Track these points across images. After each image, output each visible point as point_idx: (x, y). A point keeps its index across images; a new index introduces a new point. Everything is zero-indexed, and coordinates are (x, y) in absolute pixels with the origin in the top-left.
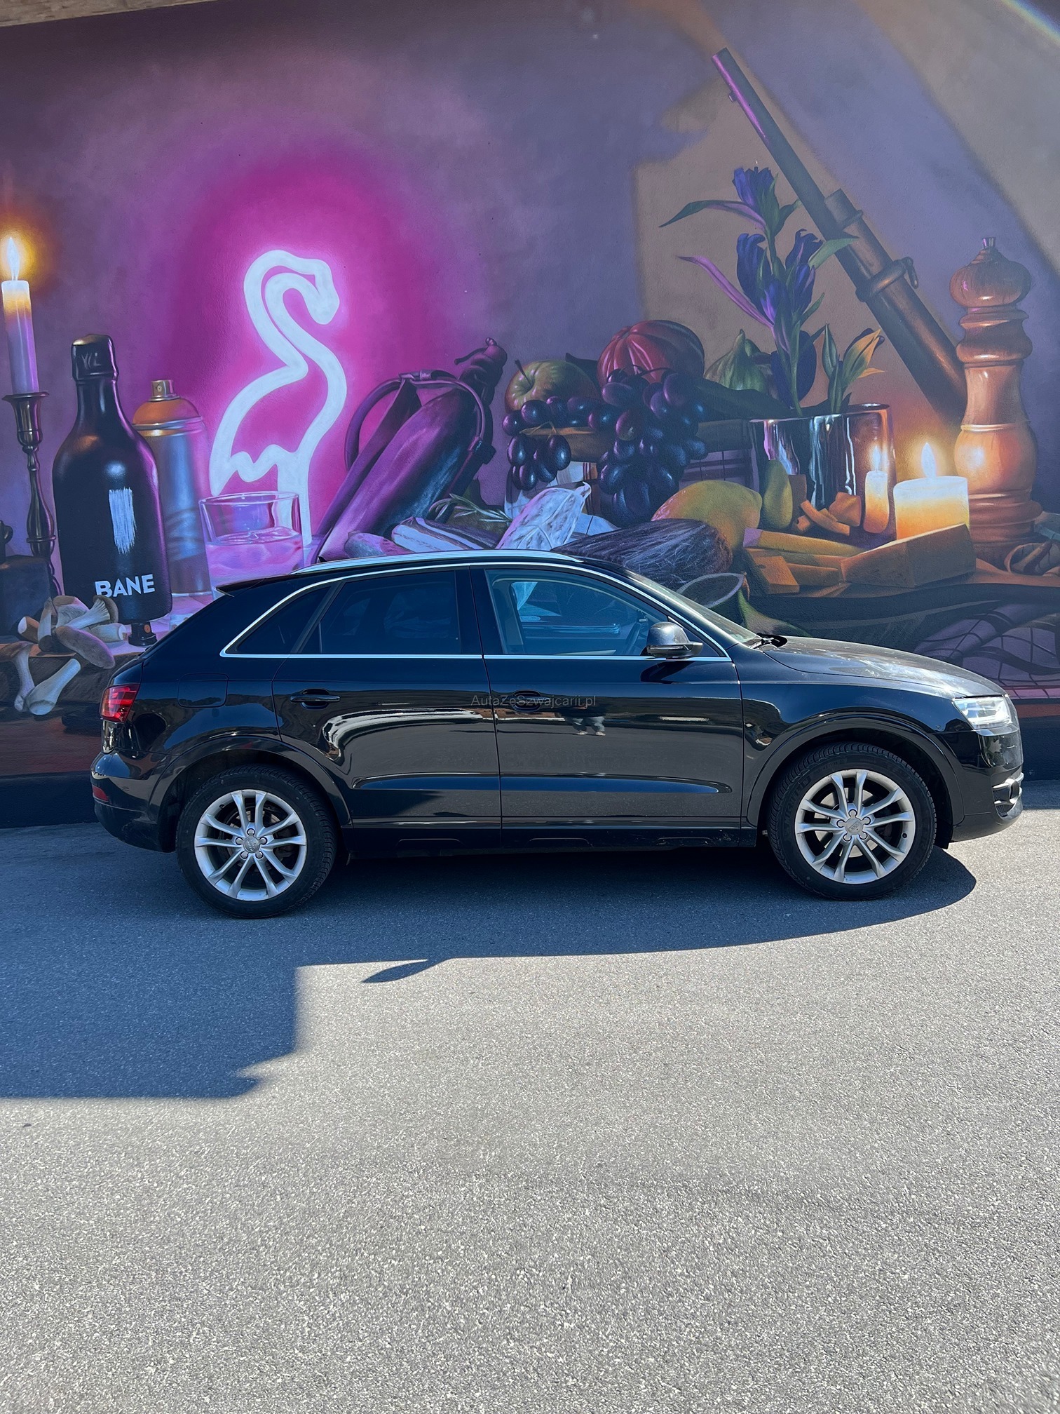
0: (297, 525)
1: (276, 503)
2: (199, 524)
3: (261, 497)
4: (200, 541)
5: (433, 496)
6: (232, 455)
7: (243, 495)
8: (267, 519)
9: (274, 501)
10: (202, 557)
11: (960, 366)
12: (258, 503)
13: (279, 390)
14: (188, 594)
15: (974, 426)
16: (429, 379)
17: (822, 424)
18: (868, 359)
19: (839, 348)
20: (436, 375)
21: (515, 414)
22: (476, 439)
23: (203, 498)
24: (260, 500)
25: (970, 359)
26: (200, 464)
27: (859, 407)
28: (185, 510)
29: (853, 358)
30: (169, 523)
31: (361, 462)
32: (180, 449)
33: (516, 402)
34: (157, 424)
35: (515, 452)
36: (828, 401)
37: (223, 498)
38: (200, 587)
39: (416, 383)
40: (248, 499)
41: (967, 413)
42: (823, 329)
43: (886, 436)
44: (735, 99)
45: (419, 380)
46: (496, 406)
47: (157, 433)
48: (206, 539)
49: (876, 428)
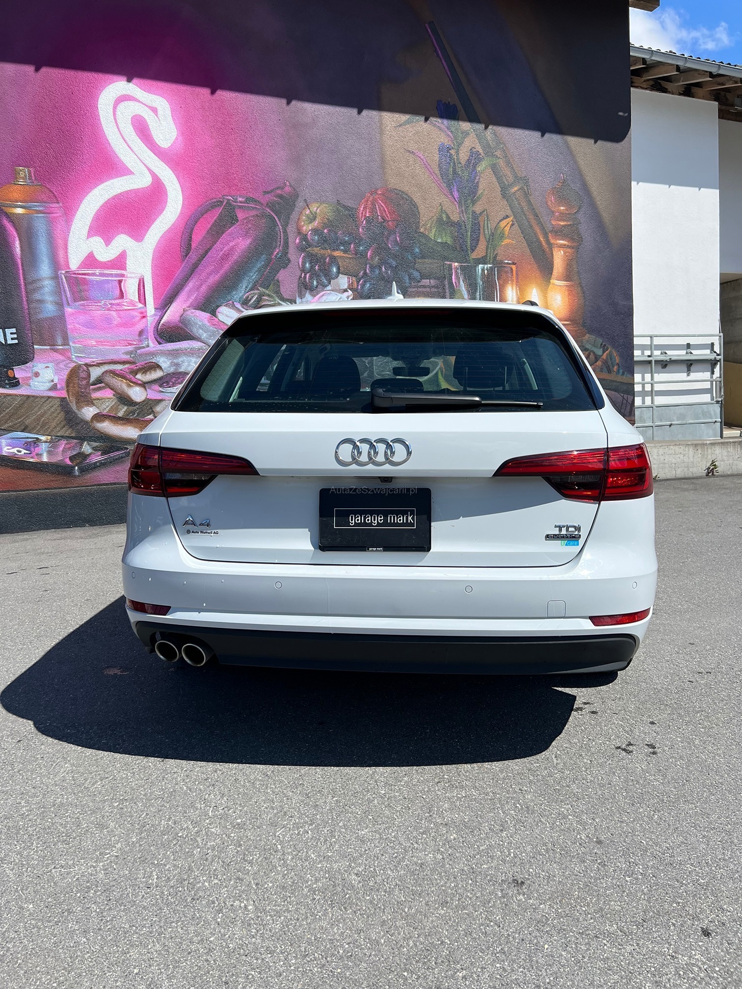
0: (142, 298)
1: (125, 280)
2: (58, 290)
3: (112, 274)
4: (60, 305)
5: (246, 287)
6: (88, 238)
7: (97, 272)
8: (117, 292)
9: (124, 278)
10: (61, 318)
11: (550, 246)
12: (110, 278)
13: (127, 192)
14: (49, 347)
15: (556, 281)
16: (244, 203)
17: (483, 270)
18: (506, 233)
19: (492, 225)
20: (248, 200)
21: (304, 238)
22: (277, 250)
23: (63, 270)
24: (112, 277)
25: (555, 242)
26: (60, 242)
27: (502, 262)
28: (45, 278)
29: (499, 232)
30: (30, 287)
31: (193, 256)
32: (40, 226)
33: (304, 228)
34: (20, 203)
35: (304, 263)
36: (486, 256)
37: (80, 272)
38: (59, 341)
39: (235, 204)
40: (101, 275)
41: (553, 274)
42: (484, 211)
43: (515, 281)
44: (438, 55)
45: (237, 202)
46: (291, 229)
47: (19, 211)
48: (65, 302)
49: (510, 276)
